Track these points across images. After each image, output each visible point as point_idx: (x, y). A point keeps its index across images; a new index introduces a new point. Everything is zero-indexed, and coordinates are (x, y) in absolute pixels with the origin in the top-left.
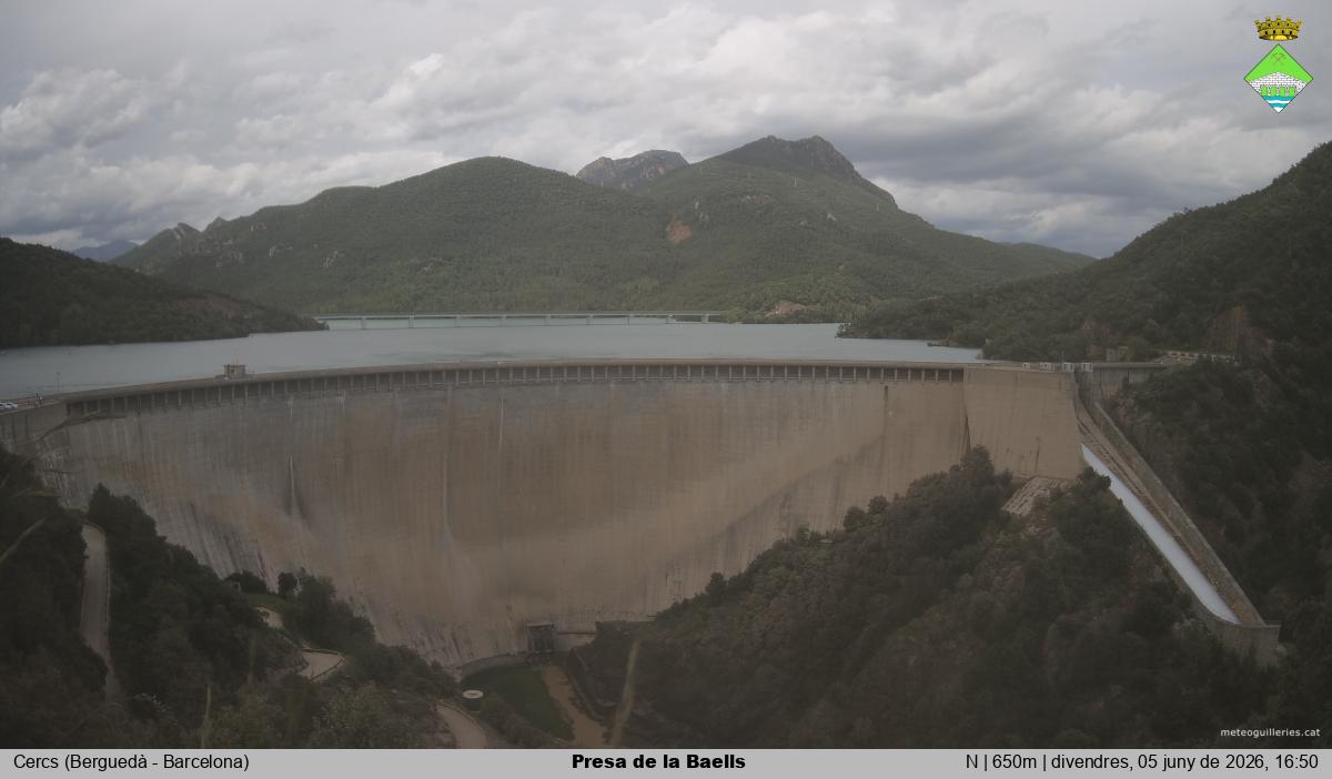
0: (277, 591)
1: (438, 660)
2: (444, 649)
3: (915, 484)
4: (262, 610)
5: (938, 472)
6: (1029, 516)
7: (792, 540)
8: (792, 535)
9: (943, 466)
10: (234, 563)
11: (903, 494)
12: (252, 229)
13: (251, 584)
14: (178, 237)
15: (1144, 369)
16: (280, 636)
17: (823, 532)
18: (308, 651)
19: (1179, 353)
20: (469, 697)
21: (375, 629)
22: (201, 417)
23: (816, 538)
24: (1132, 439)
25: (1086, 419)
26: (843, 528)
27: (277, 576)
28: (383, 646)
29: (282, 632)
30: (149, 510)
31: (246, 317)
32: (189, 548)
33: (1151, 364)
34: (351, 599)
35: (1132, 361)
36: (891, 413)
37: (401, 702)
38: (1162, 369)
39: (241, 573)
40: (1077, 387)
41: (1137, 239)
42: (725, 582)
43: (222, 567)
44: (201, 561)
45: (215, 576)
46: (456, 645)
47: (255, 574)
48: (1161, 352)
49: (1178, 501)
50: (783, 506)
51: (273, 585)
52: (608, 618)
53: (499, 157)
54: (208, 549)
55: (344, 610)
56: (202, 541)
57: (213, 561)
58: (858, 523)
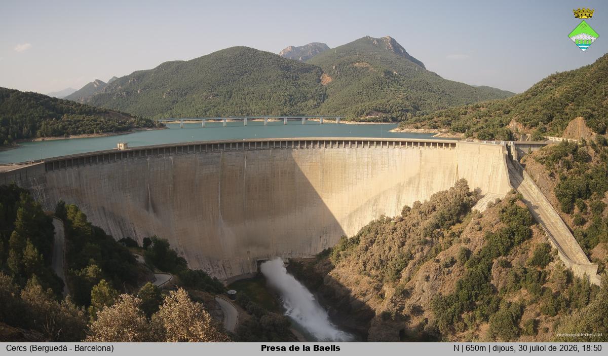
0: (142, 246)
1: (216, 277)
2: (219, 271)
3: (434, 195)
4: (135, 255)
5: (444, 190)
6: (486, 211)
7: (378, 221)
8: (378, 218)
9: (447, 188)
10: (122, 233)
11: (428, 200)
12: (130, 81)
13: (131, 243)
14: (96, 86)
15: (538, 145)
16: (143, 266)
17: (392, 217)
18: (156, 273)
19: (553, 138)
20: (230, 293)
21: (188, 262)
22: (107, 167)
23: (389, 220)
24: (532, 177)
25: (512, 167)
26: (401, 216)
27: (143, 239)
28: (191, 270)
29: (144, 265)
30: (84, 211)
31: (128, 121)
32: (102, 228)
33: (541, 142)
34: (176, 249)
35: (531, 141)
36: (423, 163)
37: (198, 296)
38: (545, 145)
39: (126, 238)
40: (507, 152)
41: (535, 85)
42: (347, 240)
43: (117, 235)
44: (108, 233)
45: (114, 240)
46: (225, 269)
47: (132, 238)
48: (545, 137)
49: (553, 206)
50: (374, 205)
51: (141, 243)
52: (294, 256)
53: (243, 47)
54: (111, 228)
55: (173, 254)
56: (108, 224)
57: (113, 233)
58: (408, 213)
